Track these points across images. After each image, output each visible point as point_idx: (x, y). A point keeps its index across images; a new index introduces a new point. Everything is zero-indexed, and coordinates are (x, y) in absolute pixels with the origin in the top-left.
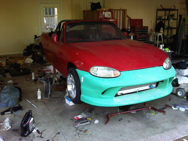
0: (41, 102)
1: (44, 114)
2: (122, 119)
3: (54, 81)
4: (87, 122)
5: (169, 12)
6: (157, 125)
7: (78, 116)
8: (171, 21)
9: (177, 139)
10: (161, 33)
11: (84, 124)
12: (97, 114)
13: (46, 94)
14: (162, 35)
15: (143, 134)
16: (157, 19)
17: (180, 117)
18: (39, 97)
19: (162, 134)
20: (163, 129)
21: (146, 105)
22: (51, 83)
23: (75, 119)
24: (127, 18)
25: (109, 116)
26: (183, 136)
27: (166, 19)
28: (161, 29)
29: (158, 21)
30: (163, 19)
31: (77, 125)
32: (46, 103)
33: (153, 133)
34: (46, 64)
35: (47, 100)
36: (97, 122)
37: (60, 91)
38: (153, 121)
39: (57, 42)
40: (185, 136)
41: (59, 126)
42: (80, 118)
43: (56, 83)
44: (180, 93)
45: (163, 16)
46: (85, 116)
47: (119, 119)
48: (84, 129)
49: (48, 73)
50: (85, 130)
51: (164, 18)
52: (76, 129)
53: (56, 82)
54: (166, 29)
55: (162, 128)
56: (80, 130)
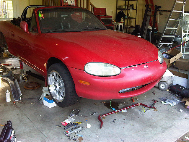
0: (12, 105)
1: (20, 121)
2: (115, 120)
3: (21, 79)
4: (78, 127)
5: (128, 2)
6: (154, 124)
7: (65, 121)
8: (131, 11)
9: (179, 138)
10: (122, 23)
11: (75, 131)
12: (86, 116)
13: (15, 95)
14: (122, 25)
15: (145, 136)
16: (117, 9)
17: (173, 113)
18: (8, 100)
19: (163, 133)
20: (162, 128)
21: (134, 101)
22: (18, 81)
23: (63, 125)
24: (91, 6)
25: (101, 118)
26: (184, 134)
27: (126, 9)
28: (122, 19)
29: (118, 11)
30: (124, 9)
31: (68, 133)
32: (19, 106)
33: (154, 133)
34: (3, 57)
35: (20, 103)
36: (89, 126)
37: (31, 90)
38: (149, 120)
39: (28, 32)
40: (186, 133)
41: (46, 135)
42: (68, 123)
43: (24, 81)
44: (163, 86)
45: (123, 6)
46: (74, 120)
47: (113, 120)
48: (77, 137)
49: (9, 67)
50: (80, 138)
51: (124, 7)
52: (68, 138)
53: (23, 79)
54: (127, 19)
55: (161, 126)
56: (73, 138)
